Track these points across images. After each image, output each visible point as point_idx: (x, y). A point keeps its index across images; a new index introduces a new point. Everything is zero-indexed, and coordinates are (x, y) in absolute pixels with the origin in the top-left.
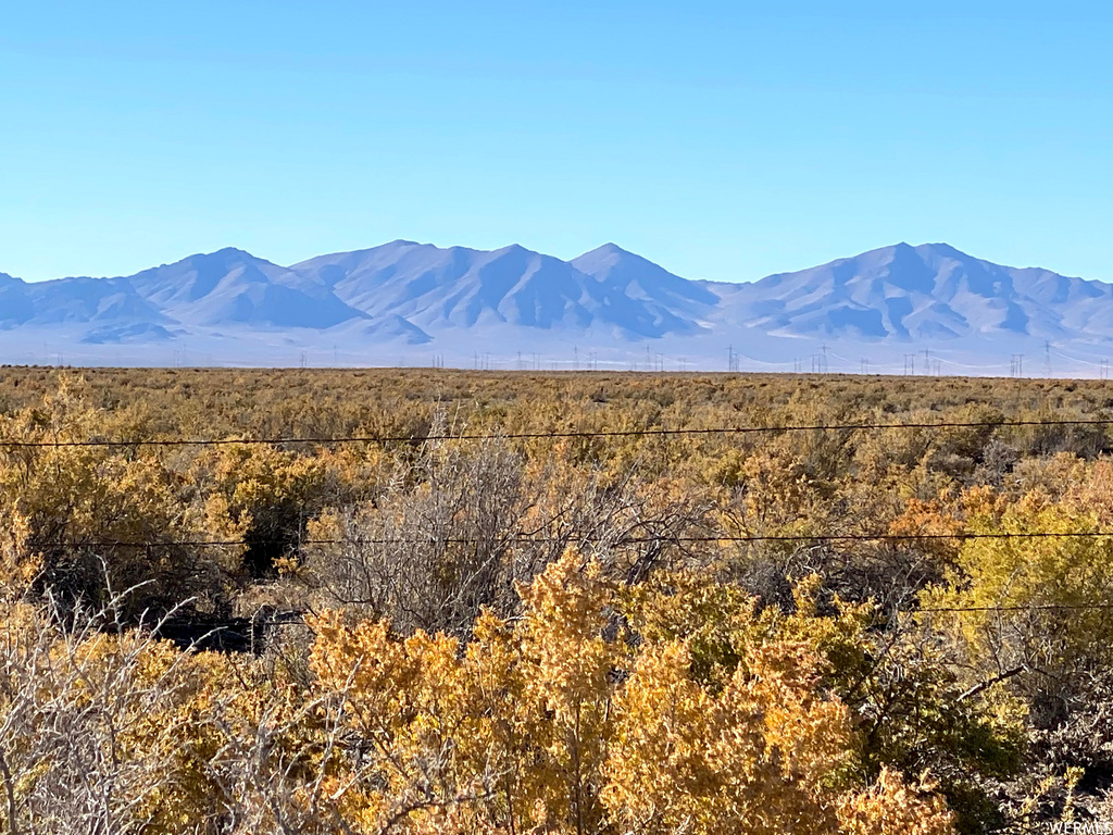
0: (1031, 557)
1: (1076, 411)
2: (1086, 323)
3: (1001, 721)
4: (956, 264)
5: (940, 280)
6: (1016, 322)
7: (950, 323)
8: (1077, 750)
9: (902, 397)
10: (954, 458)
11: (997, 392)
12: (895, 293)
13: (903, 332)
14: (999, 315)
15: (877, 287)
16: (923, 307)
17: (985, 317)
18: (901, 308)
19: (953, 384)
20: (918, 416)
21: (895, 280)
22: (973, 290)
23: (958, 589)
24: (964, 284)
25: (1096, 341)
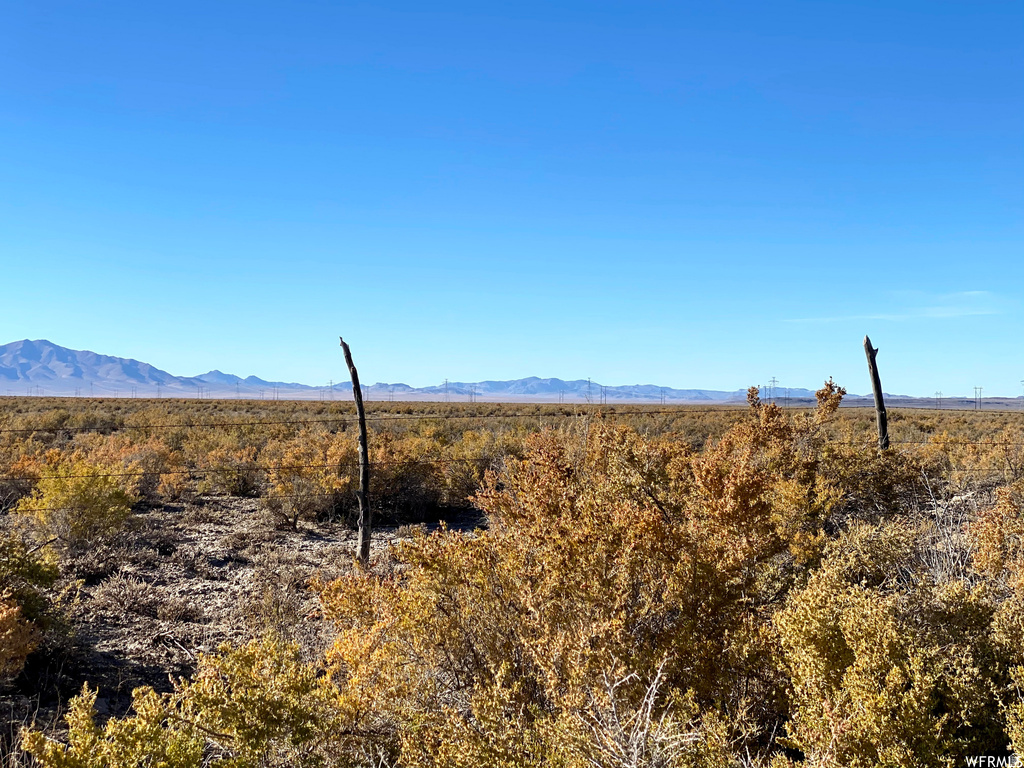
0: (70, 483)
1: (102, 412)
2: (108, 374)
3: (47, 562)
4: (51, 348)
5: (44, 355)
6: (77, 374)
7: (48, 374)
8: (87, 567)
9: (26, 406)
10: (46, 434)
11: (68, 404)
12: (23, 361)
13: (27, 378)
14: (70, 370)
15: (15, 358)
16: (36, 367)
17: (64, 372)
18: (25, 368)
19: (49, 400)
20: (31, 416)
21: (23, 355)
22: (58, 360)
23: (37, 498)
24: (54, 358)
25: (112, 382)
